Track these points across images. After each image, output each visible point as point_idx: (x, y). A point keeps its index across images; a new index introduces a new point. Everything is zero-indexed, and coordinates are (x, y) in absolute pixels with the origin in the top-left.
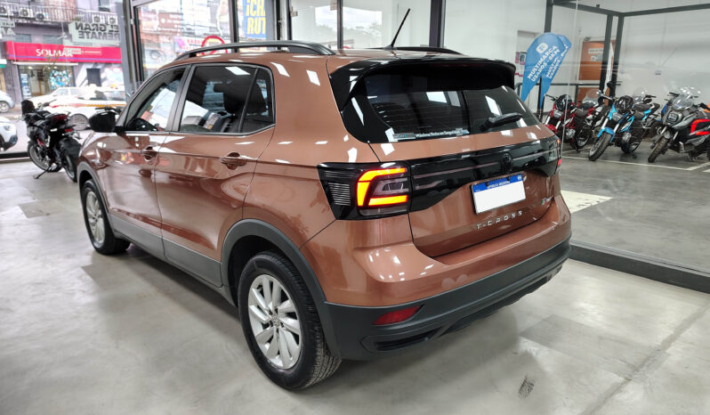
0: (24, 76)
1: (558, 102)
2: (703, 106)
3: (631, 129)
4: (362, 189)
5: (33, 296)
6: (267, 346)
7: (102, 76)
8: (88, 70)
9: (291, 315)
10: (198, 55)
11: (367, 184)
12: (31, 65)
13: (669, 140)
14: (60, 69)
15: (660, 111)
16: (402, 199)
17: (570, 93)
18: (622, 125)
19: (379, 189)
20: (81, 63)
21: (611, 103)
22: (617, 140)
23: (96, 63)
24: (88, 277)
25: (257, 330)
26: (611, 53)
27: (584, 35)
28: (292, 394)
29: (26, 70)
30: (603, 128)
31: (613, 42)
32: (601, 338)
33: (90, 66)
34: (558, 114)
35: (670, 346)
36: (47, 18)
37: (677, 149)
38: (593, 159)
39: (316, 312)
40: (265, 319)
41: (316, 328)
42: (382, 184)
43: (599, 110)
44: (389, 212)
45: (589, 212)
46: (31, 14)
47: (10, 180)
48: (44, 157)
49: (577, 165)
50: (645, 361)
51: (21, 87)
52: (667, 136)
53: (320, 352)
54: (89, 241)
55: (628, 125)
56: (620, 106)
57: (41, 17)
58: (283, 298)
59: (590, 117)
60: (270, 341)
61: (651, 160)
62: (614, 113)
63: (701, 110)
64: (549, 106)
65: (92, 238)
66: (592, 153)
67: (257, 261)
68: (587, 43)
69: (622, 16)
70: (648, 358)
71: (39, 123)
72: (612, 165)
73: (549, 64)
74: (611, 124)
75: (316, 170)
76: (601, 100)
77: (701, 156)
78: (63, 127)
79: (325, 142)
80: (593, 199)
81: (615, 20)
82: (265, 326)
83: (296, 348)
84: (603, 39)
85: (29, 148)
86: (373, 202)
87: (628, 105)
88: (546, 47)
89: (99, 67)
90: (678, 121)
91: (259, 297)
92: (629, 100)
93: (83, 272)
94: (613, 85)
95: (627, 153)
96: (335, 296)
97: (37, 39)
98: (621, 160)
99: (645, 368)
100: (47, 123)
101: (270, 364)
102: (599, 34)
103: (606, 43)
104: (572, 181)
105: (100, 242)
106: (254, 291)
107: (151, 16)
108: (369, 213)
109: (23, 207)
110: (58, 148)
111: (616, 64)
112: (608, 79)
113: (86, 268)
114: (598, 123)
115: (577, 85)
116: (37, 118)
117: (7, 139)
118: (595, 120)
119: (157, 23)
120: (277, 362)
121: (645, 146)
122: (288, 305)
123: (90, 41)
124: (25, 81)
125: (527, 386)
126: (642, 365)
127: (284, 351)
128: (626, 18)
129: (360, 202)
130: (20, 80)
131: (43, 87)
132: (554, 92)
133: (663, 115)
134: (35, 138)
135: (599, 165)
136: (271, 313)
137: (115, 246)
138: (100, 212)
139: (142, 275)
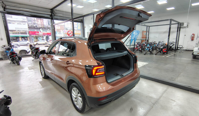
0: (33, 38)
1: (138, 43)
2: (165, 44)
3: (152, 48)
4: (94, 71)
5: (27, 89)
6: (76, 103)
7: (49, 38)
8: (46, 37)
9: (80, 97)
10: (62, 39)
11: (95, 70)
12: (34, 36)
13: (159, 51)
14: (40, 37)
15: (157, 44)
16: (103, 73)
17: (140, 41)
18: (150, 48)
19: (98, 71)
20: (45, 35)
21: (148, 43)
22: (149, 51)
23: (48, 35)
24: (40, 84)
25: (74, 99)
26: (148, 34)
27: (142, 30)
28: (81, 114)
29: (33, 37)
30: (146, 48)
31: (148, 32)
32: (147, 97)
33: (47, 36)
34: (138, 46)
35: (161, 98)
36: (38, 26)
37: (161, 52)
38: (145, 54)
39: (85, 97)
40: (75, 97)
41: (85, 101)
42: (99, 70)
43: (146, 45)
44: (100, 76)
45: (144, 66)
46: (34, 26)
47: (27, 61)
48: (34, 56)
49: (142, 56)
50: (156, 102)
51: (32, 40)
52: (159, 50)
53: (86, 106)
54: (41, 76)
55: (151, 48)
56: (150, 44)
57: (36, 26)
58: (79, 93)
59: (144, 46)
60: (76, 101)
61: (156, 55)
62: (148, 46)
63: (165, 45)
64: (136, 44)
65: (42, 75)
66: (144, 53)
67: (73, 85)
68: (143, 32)
69: (149, 26)
70: (156, 101)
71: (33, 49)
72: (148, 56)
73: (136, 36)
74: (148, 48)
75: (84, 67)
76: (146, 43)
77: (165, 53)
78: (38, 50)
79: (88, 61)
80: (145, 63)
81: (148, 27)
82: (75, 98)
83: (82, 104)
84: (146, 31)
85: (31, 54)
86: (97, 74)
87: (151, 44)
88: (135, 33)
89: (48, 36)
90: (160, 47)
91: (74, 92)
92: (151, 43)
93: (39, 83)
94: (148, 40)
95: (151, 53)
96: (89, 94)
97: (36, 31)
98: (150, 55)
99: (156, 104)
100: (35, 50)
101: (76, 106)
102: (145, 30)
103: (147, 32)
104: (141, 59)
105: (43, 76)
106: (73, 91)
107: (59, 26)
108: (96, 76)
109: (28, 67)
110: (37, 54)
111: (148, 38)
112: (147, 39)
113: (40, 82)
114: (146, 47)
115: (141, 40)
116: (33, 48)
117: (28, 52)
118: (145, 47)
119: (60, 27)
120: (78, 106)
121: (155, 52)
122: (79, 95)
123: (45, 32)
124: (33, 39)
125: (131, 109)
126: (155, 103)
127: (79, 104)
128: (150, 27)
129: (94, 74)
130: (32, 39)
131: (37, 40)
132: (137, 41)
133: (158, 46)
134: (32, 52)
135: (146, 56)
136: (76, 96)
137: (46, 77)
138: (43, 70)
139: (52, 83)
